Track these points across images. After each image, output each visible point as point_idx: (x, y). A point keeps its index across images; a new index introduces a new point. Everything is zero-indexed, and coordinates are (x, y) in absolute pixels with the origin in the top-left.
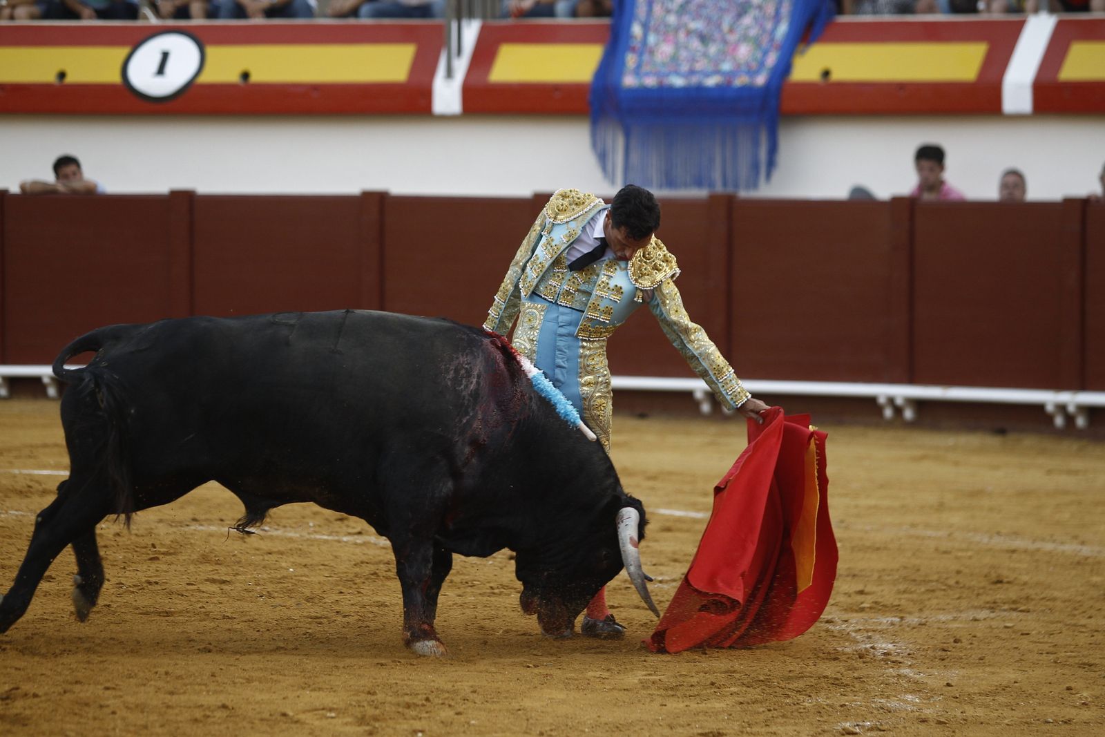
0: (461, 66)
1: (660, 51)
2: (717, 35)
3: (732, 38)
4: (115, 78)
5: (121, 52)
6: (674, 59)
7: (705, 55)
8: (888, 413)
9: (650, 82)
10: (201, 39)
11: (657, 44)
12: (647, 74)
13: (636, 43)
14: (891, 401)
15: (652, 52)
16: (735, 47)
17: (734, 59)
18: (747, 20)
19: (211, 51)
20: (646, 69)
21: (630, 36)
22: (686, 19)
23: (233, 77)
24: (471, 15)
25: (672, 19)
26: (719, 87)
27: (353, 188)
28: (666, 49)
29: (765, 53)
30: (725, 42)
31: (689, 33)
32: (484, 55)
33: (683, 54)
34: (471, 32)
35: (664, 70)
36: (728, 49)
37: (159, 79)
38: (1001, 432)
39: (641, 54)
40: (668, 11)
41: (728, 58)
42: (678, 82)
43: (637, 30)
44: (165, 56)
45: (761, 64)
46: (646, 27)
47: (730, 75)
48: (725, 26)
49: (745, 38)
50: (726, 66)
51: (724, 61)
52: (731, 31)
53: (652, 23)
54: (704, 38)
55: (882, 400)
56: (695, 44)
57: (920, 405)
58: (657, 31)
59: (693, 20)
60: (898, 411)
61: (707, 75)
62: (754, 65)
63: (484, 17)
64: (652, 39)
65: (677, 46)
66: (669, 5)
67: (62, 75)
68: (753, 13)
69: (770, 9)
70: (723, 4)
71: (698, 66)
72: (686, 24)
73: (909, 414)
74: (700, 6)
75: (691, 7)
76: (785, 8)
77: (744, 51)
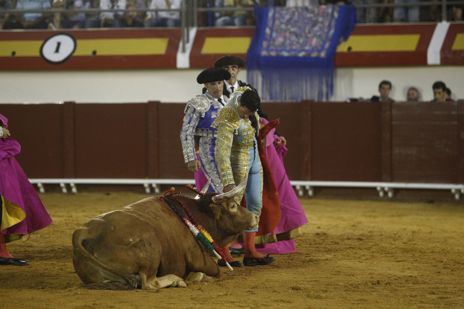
0: (189, 46)
1: (278, 40)
2: (303, 34)
3: (309, 36)
4: (37, 54)
5: (40, 43)
6: (284, 44)
7: (298, 42)
8: (381, 194)
9: (273, 54)
10: (75, 37)
11: (277, 37)
12: (272, 50)
13: (267, 37)
14: (383, 189)
15: (274, 40)
16: (311, 41)
17: (311, 45)
18: (316, 28)
19: (79, 42)
20: (272, 48)
21: (264, 34)
22: (289, 26)
23: (89, 53)
25: (283, 26)
26: (304, 58)
28: (281, 40)
29: (324, 42)
30: (307, 37)
31: (291, 33)
32: (199, 42)
33: (288, 42)
34: (193, 32)
35: (279, 49)
36: (308, 40)
37: (56, 54)
38: (431, 202)
39: (269, 41)
40: (282, 23)
41: (308, 44)
42: (285, 54)
43: (268, 31)
44: (59, 44)
45: (323, 47)
46: (272, 30)
47: (309, 52)
48: (307, 31)
49: (315, 35)
50: (307, 48)
51: (306, 45)
52: (309, 33)
53: (275, 28)
54: (297, 35)
55: (379, 189)
56: (294, 38)
57: (396, 191)
58: (277, 32)
59: (293, 27)
60: (386, 193)
61: (300, 51)
62: (320, 48)
63: (199, 26)
64: (274, 35)
65: (285, 38)
66: (282, 20)
67: (14, 53)
68: (319, 25)
69: (327, 23)
70: (306, 21)
71: (294, 47)
72: (289, 29)
73: (390, 194)
74: (296, 21)
75: (292, 21)
76: (333, 23)
77: (314, 42)
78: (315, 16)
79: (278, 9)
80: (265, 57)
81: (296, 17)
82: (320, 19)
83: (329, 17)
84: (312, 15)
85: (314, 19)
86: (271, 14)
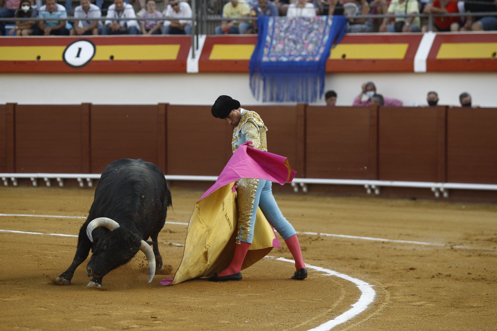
0: (198, 53)
1: (277, 47)
2: (300, 41)
3: (306, 42)
4: (60, 58)
5: (62, 48)
6: (283, 50)
7: (295, 49)
8: (369, 191)
9: (273, 59)
10: (94, 43)
11: (276, 44)
12: (272, 56)
13: (268, 44)
14: (370, 186)
15: (274, 48)
16: (307, 46)
17: (307, 50)
18: (312, 35)
19: (98, 47)
20: (272, 54)
21: (266, 41)
22: (288, 34)
23: (107, 58)
24: (202, 33)
25: (282, 34)
26: (301, 62)
27: (154, 102)
28: (280, 46)
29: (319, 48)
30: (303, 43)
31: (289, 40)
32: (207, 49)
33: (287, 48)
34: (202, 40)
35: (279, 55)
36: (305, 46)
37: (78, 59)
38: (414, 199)
39: (270, 48)
40: (281, 31)
41: (305, 50)
42: (284, 59)
43: (268, 39)
44: (80, 50)
45: (318, 52)
46: (272, 37)
47: (306, 56)
48: (304, 38)
49: (311, 42)
50: (304, 53)
51: (303, 51)
52: (306, 39)
53: (275, 36)
54: (295, 42)
55: (366, 186)
56: (292, 44)
57: (381, 188)
58: (276, 39)
59: (291, 34)
60: (373, 190)
61: (296, 57)
62: (315, 53)
63: (207, 34)
64: (274, 42)
65: (284, 45)
66: (281, 29)
67: (39, 58)
68: (315, 32)
69: (321, 30)
70: (303, 29)
71: (292, 53)
72: (288, 36)
73: (377, 192)
74: (294, 29)
75: (290, 29)
76: (328, 30)
77: (311, 47)
78: (310, 24)
79: (277, 18)
80: (266, 63)
81: (293, 25)
82: (316, 26)
83: (324, 25)
84: (308, 23)
85: (310, 26)
86: (270, 23)
